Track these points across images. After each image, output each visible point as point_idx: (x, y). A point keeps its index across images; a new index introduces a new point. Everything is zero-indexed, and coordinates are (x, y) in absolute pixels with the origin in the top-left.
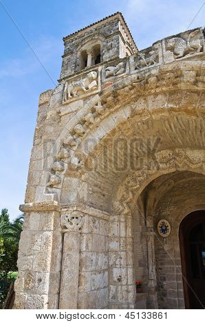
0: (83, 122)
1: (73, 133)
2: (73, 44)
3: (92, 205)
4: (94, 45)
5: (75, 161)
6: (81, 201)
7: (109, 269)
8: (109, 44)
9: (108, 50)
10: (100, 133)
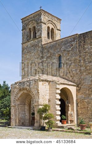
0: (17, 93)
1: (16, 94)
2: (25, 23)
3: (21, 104)
4: (33, 26)
5: (17, 99)
6: (18, 105)
7: (25, 114)
8: (38, 28)
9: (38, 31)
10: (20, 95)
